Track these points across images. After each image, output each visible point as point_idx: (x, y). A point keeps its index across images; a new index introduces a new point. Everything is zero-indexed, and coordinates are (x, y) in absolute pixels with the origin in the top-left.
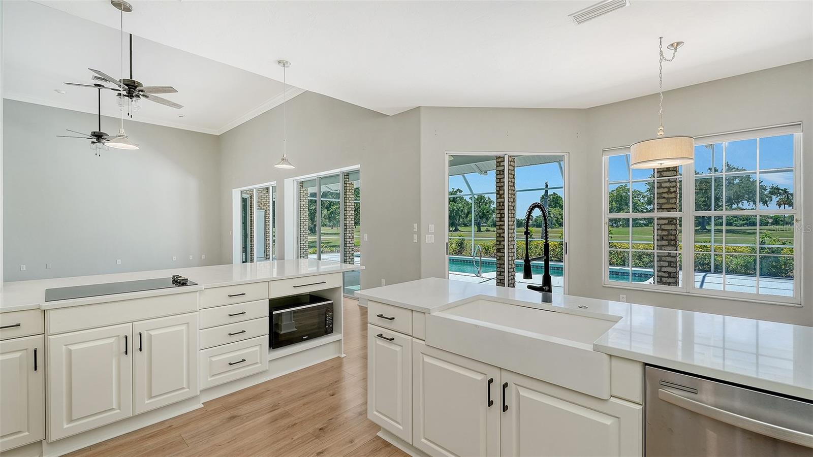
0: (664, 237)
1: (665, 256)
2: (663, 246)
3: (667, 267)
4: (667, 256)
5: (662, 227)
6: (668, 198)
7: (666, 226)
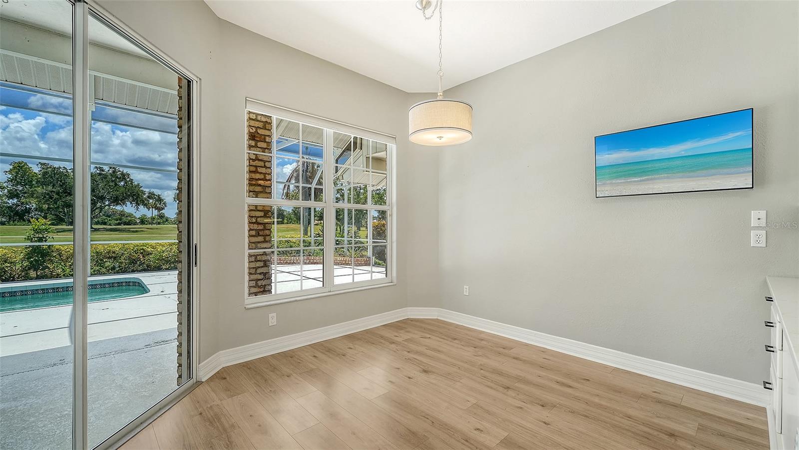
0: (260, 232)
1: (260, 255)
2: (259, 242)
3: (262, 267)
4: (263, 255)
5: (259, 219)
6: (263, 186)
7: (262, 219)
